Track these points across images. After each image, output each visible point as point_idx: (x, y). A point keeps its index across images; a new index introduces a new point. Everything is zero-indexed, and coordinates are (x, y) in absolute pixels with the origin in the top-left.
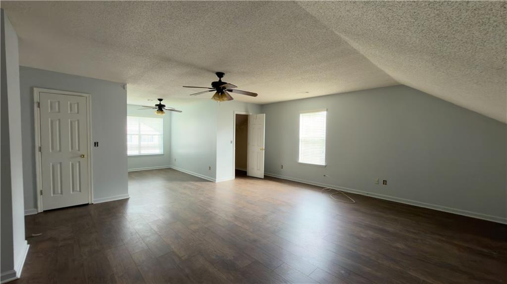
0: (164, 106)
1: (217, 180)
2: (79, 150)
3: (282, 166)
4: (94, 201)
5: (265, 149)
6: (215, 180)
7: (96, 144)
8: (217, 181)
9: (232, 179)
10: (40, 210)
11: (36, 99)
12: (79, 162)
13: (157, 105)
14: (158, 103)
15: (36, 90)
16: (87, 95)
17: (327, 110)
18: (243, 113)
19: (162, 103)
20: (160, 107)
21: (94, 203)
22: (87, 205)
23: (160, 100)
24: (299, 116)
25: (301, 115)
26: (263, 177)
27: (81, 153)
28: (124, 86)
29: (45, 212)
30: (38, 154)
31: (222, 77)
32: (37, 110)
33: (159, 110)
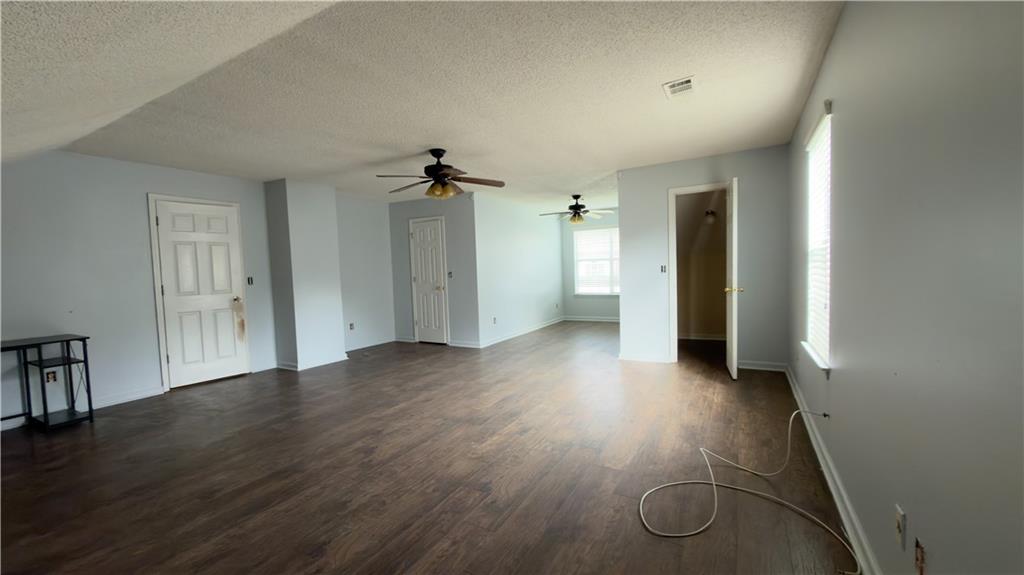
0: (583, 207)
2: (437, 281)
6: (619, 356)
7: (450, 274)
9: (665, 361)
10: (417, 340)
12: (438, 295)
13: (571, 207)
14: (573, 202)
15: (411, 222)
18: (702, 188)
19: (580, 202)
20: (576, 209)
23: (576, 197)
26: (735, 375)
27: (439, 285)
30: (413, 284)
32: (412, 241)
33: (575, 216)
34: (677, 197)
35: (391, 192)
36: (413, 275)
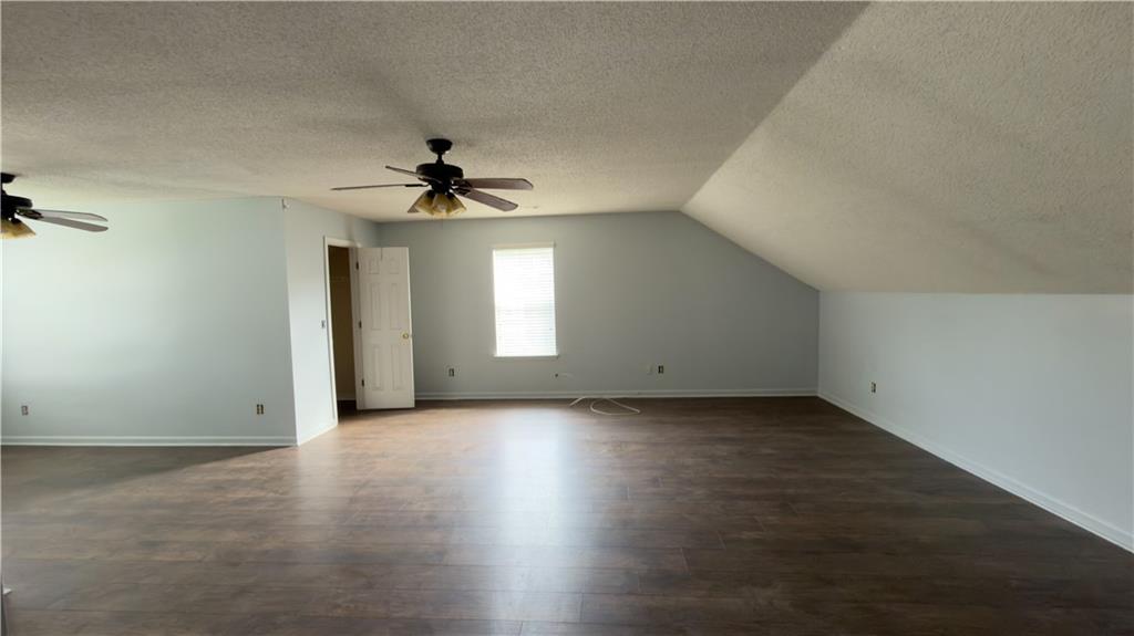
0: (24, 202)
1: (298, 438)
5: (414, 336)
6: (296, 441)
8: (299, 443)
9: (332, 427)
17: (555, 246)
18: (343, 243)
23: (6, 177)
24: (491, 253)
25: (494, 252)
26: (412, 405)
31: (445, 151)
34: (330, 247)
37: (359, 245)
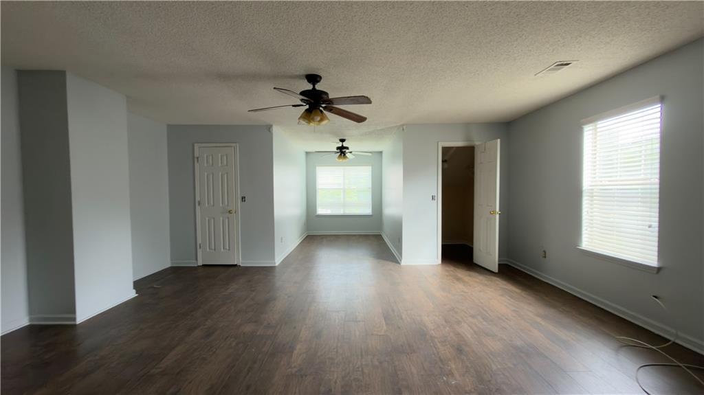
0: (347, 148)
1: (402, 261)
2: (228, 205)
3: (545, 252)
4: (242, 263)
7: (243, 199)
8: (402, 263)
9: (436, 264)
10: (200, 263)
11: (196, 155)
12: (228, 218)
13: (338, 148)
14: (340, 145)
15: (196, 146)
16: (234, 145)
18: (460, 143)
19: (345, 144)
20: (342, 151)
21: (242, 265)
22: (236, 265)
23: (342, 141)
26: (496, 269)
27: (229, 209)
28: (270, 128)
29: (204, 266)
30: (198, 208)
31: (318, 82)
32: (197, 165)
33: (341, 154)
34: (444, 148)
35: (249, 111)
36: (198, 199)
37: (477, 143)
